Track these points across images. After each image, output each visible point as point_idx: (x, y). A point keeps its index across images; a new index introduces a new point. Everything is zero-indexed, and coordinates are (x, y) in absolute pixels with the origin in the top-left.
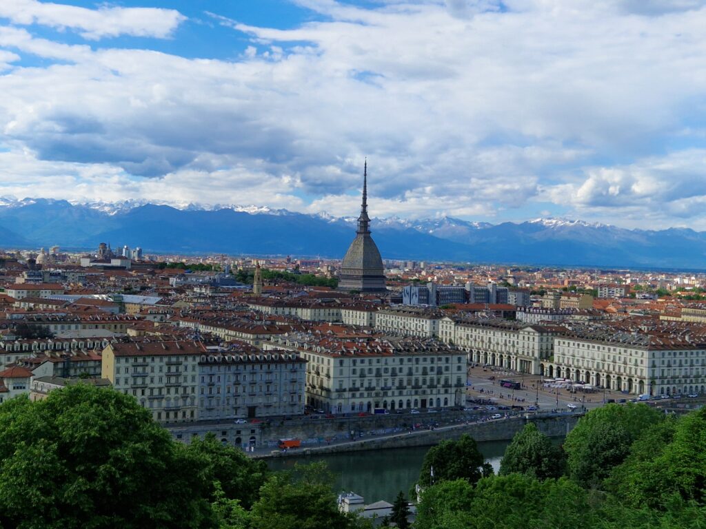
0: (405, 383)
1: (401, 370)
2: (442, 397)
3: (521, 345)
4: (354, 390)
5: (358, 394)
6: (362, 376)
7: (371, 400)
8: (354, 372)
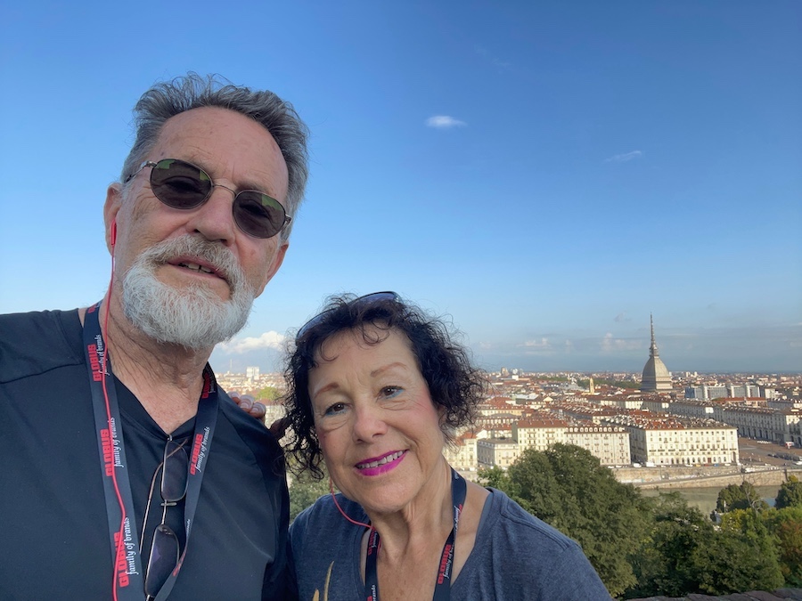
0: (695, 448)
1: (692, 439)
2: (722, 456)
3: (774, 423)
4: (661, 451)
5: (664, 453)
6: (666, 442)
7: (673, 457)
8: (660, 439)
